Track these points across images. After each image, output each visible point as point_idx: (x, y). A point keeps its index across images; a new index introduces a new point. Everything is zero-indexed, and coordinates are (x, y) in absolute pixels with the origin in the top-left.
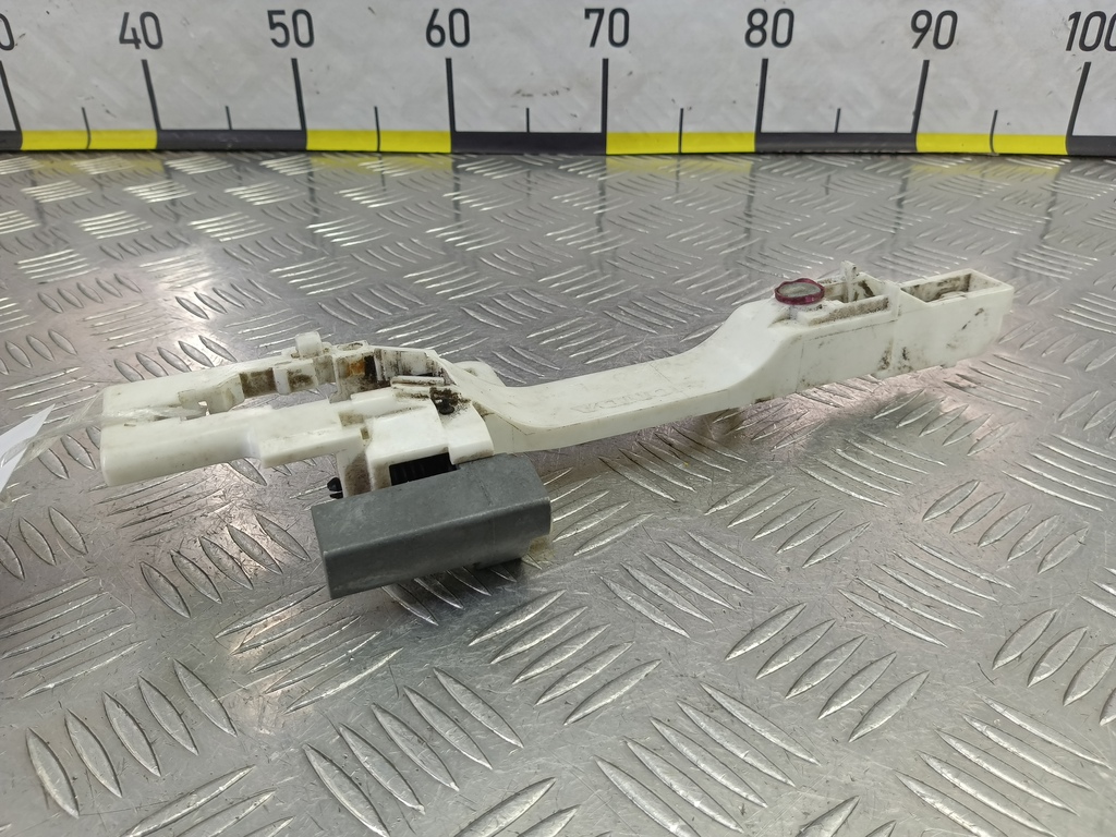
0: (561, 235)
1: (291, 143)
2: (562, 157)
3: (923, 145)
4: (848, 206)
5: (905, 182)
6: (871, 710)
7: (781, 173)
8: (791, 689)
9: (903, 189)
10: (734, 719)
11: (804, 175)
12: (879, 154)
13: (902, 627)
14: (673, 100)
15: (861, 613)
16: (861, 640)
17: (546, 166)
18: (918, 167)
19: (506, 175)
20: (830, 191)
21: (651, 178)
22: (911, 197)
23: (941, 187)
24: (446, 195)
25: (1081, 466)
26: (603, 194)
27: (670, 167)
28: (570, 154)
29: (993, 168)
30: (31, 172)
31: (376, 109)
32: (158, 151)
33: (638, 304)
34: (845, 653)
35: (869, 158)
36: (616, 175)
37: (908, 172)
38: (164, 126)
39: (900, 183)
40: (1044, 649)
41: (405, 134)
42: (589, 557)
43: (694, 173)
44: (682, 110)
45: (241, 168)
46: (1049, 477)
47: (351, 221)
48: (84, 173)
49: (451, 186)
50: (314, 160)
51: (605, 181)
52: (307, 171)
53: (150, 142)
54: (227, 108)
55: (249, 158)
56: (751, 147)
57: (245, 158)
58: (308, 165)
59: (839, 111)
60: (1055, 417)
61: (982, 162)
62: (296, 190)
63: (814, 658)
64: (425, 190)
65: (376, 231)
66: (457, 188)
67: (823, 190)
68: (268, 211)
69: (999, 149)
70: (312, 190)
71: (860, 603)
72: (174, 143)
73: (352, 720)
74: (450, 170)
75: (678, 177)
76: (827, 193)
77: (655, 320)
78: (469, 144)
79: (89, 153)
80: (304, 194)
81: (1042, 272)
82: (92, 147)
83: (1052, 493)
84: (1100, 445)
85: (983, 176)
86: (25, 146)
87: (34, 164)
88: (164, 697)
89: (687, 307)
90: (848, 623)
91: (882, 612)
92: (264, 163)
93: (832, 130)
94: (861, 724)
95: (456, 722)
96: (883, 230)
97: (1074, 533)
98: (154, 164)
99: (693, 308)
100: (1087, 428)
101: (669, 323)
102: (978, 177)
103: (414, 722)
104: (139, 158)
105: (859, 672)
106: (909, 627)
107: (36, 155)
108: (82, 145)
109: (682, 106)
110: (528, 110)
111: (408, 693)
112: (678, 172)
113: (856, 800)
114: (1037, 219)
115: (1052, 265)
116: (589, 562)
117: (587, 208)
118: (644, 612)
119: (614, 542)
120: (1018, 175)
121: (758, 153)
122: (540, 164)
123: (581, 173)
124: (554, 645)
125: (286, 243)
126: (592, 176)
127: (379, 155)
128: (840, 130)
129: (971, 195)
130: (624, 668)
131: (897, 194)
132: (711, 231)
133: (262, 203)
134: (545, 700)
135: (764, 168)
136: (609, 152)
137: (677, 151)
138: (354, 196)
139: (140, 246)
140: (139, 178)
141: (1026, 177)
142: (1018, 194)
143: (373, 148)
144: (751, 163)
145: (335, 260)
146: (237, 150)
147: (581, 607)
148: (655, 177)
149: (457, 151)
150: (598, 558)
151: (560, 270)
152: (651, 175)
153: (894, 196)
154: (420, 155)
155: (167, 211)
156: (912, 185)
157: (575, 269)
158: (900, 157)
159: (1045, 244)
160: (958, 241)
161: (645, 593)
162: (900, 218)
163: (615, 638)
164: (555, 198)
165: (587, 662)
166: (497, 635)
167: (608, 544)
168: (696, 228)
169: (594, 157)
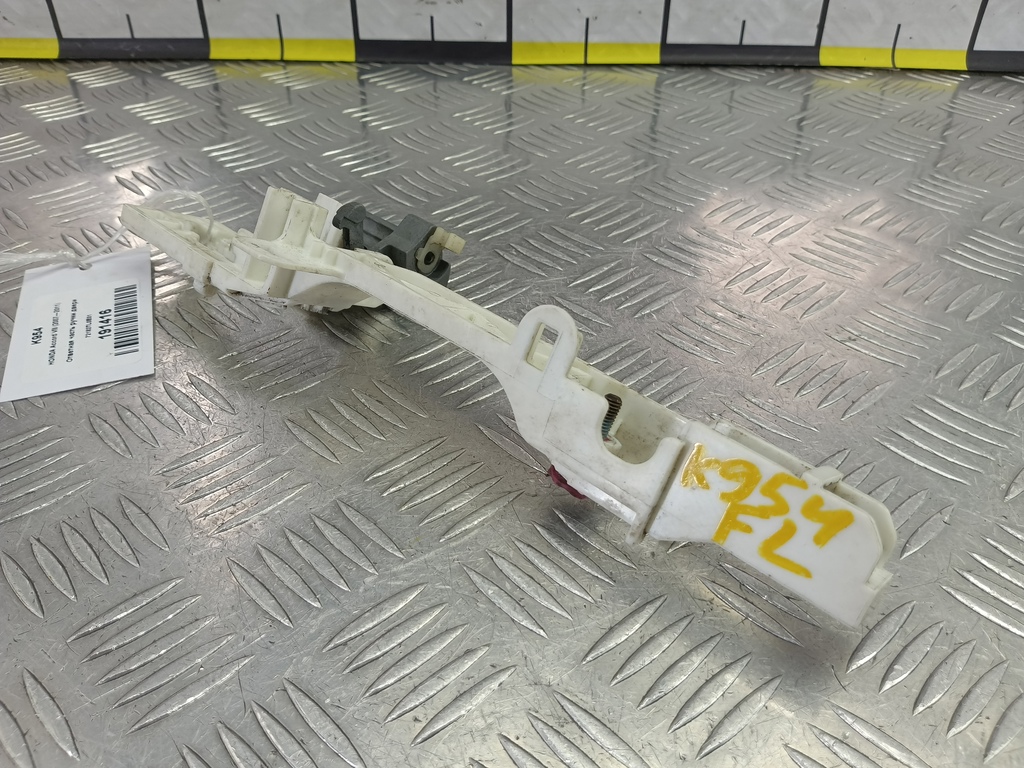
0: (459, 160)
1: (193, 52)
2: (467, 67)
3: (825, 59)
4: (748, 128)
5: (806, 99)
7: (685, 88)
8: (644, 698)
9: (804, 108)
10: (584, 735)
11: (707, 91)
12: (783, 67)
14: (578, 10)
17: (451, 77)
18: (822, 81)
19: (409, 88)
20: (734, 110)
21: (554, 93)
22: (809, 118)
23: (841, 106)
24: (346, 111)
25: (953, 433)
26: (508, 110)
27: (575, 80)
28: (475, 64)
29: (894, 83)
31: (278, 16)
32: (61, 60)
33: (531, 241)
35: (772, 71)
36: (520, 89)
37: (810, 88)
38: (66, 35)
39: (801, 101)
40: (900, 649)
41: (309, 43)
42: (454, 544)
43: (598, 87)
44: (587, 20)
45: (146, 82)
46: (920, 445)
47: (247, 142)
49: (355, 100)
50: (218, 70)
51: (509, 95)
52: (211, 84)
53: (53, 52)
54: (128, 16)
55: (152, 69)
56: (656, 58)
57: (147, 68)
58: (213, 75)
59: (744, 22)
60: (932, 375)
61: (884, 77)
62: (195, 107)
64: (325, 106)
65: (271, 154)
66: (364, 102)
67: (726, 109)
68: (163, 132)
69: (900, 64)
72: (78, 53)
73: (197, 740)
74: (355, 82)
75: (583, 92)
76: (730, 113)
77: (545, 261)
78: (374, 53)
81: (933, 206)
83: (922, 464)
84: (973, 408)
85: (883, 93)
88: (10, 713)
89: (578, 245)
90: (707, 618)
92: (166, 74)
93: (736, 42)
95: (301, 743)
96: (780, 155)
97: (940, 512)
98: (60, 75)
99: (584, 247)
100: (962, 388)
101: (559, 265)
102: (878, 95)
103: (259, 743)
104: (41, 69)
109: (586, 16)
110: (432, 18)
111: (256, 708)
112: (584, 85)
114: (933, 143)
115: (943, 197)
116: (454, 549)
117: (487, 128)
118: (506, 608)
119: (482, 524)
120: (918, 92)
121: (663, 65)
122: (445, 75)
123: (485, 86)
124: (410, 650)
125: (179, 168)
126: (498, 89)
127: (282, 64)
128: (745, 42)
129: (868, 115)
130: (477, 677)
131: (798, 114)
132: (611, 155)
133: (159, 122)
134: (394, 716)
135: (668, 82)
136: (514, 61)
137: (582, 61)
138: (253, 111)
139: (32, 173)
140: (37, 93)
141: (926, 95)
142: (916, 115)
143: (277, 56)
144: (656, 76)
145: (227, 189)
146: (140, 59)
147: (442, 604)
148: (559, 91)
149: (361, 60)
150: (465, 545)
151: (455, 201)
152: (555, 89)
153: (793, 116)
154: (324, 65)
155: (63, 132)
156: (813, 103)
157: (471, 199)
158: (803, 71)
159: (938, 172)
160: (852, 170)
161: (507, 585)
162: (799, 143)
163: (472, 640)
164: (457, 115)
165: (441, 669)
166: (352, 639)
167: (476, 527)
168: (595, 151)
169: (500, 67)
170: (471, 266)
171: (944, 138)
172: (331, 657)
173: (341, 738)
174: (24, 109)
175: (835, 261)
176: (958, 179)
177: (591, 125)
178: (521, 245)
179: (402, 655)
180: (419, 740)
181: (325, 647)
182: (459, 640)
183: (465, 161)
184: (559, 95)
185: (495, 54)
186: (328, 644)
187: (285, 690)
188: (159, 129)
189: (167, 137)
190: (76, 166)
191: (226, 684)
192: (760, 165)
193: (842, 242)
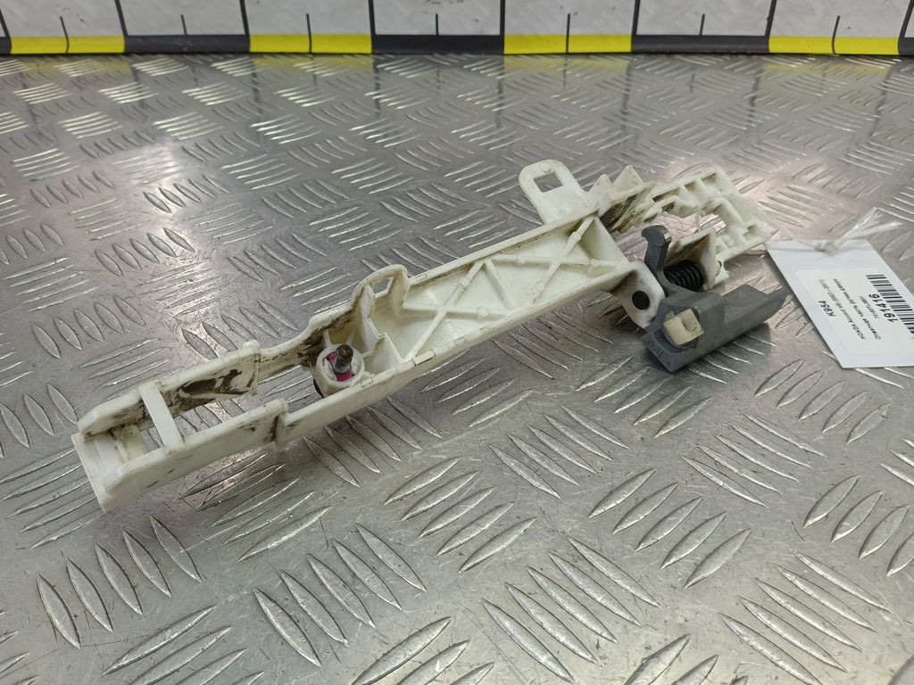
0: (464, 133)
1: (236, 46)
2: (466, 56)
3: (774, 47)
4: (709, 104)
5: (758, 80)
6: (703, 562)
7: (653, 72)
8: (640, 543)
9: (755, 88)
10: (594, 568)
11: (672, 74)
12: (737, 54)
13: (732, 490)
14: (562, 7)
15: (700, 478)
16: (698, 501)
17: (453, 65)
18: (770, 66)
19: (418, 75)
20: (694, 89)
21: (541, 77)
22: (761, 96)
23: (788, 86)
24: (367, 94)
26: (500, 92)
27: (560, 66)
28: (473, 54)
29: (833, 67)
30: (21, 74)
31: (307, 15)
32: (127, 53)
34: (686, 512)
35: (728, 58)
36: (512, 74)
37: (761, 71)
38: (130, 32)
39: (753, 82)
41: (332, 38)
43: (579, 72)
44: (569, 16)
45: (196, 70)
47: (287, 120)
48: (65, 76)
49: (372, 85)
50: (257, 61)
51: (502, 79)
52: (250, 73)
53: (120, 48)
54: (182, 16)
55: (202, 60)
56: (627, 47)
57: (198, 59)
58: (252, 66)
59: (704, 16)
61: (825, 62)
62: (241, 91)
63: (659, 517)
64: (349, 90)
65: (309, 129)
66: (378, 87)
67: (688, 88)
68: (218, 111)
69: (839, 50)
70: (256, 90)
71: (699, 468)
72: (140, 48)
74: (371, 70)
75: (565, 76)
76: (691, 91)
78: (387, 46)
79: (69, 56)
80: (248, 94)
81: (869, 168)
82: (70, 51)
85: (824, 76)
86: (14, 51)
87: (23, 67)
90: (689, 486)
91: (717, 476)
92: (215, 65)
93: (697, 32)
94: (695, 573)
96: (737, 127)
98: (123, 66)
102: (820, 77)
104: (110, 61)
105: (696, 529)
106: (737, 490)
107: (24, 58)
108: (63, 50)
109: (568, 12)
110: (436, 16)
112: (565, 71)
113: (687, 638)
114: (868, 117)
115: (878, 160)
116: (481, 432)
117: (486, 106)
118: (525, 476)
119: (502, 414)
120: (855, 74)
121: (634, 53)
122: (447, 64)
123: (482, 72)
124: (452, 504)
125: (234, 141)
126: (492, 74)
127: (311, 56)
128: (704, 33)
129: (813, 93)
130: (507, 524)
131: (751, 93)
132: (592, 127)
133: (213, 103)
134: (443, 551)
135: (638, 67)
136: (506, 52)
137: (564, 51)
138: (290, 95)
139: (113, 144)
140: (111, 80)
141: (862, 77)
142: (854, 93)
143: (306, 50)
144: (627, 62)
145: (275, 157)
146: (192, 53)
147: (474, 472)
148: (545, 76)
149: (377, 52)
150: (488, 429)
151: (462, 166)
152: (542, 74)
153: (748, 94)
154: (345, 56)
155: (134, 111)
156: (764, 84)
157: (476, 164)
158: (755, 57)
159: (873, 141)
160: (800, 139)
161: (525, 459)
162: (751, 116)
163: (501, 498)
164: (460, 96)
165: (478, 519)
166: (406, 496)
167: (497, 416)
168: (579, 124)
169: (493, 56)
170: (479, 218)
171: (878, 113)
172: (391, 509)
173: (404, 566)
174: (100, 94)
175: (787, 212)
176: (891, 146)
177: (574, 103)
178: (520, 201)
179: (446, 508)
180: (465, 568)
181: (386, 501)
182: (489, 498)
183: (470, 134)
184: (546, 79)
185: (490, 46)
186: (388, 499)
187: (358, 531)
188: (213, 108)
189: (221, 116)
190: (148, 138)
191: (311, 526)
192: (720, 135)
193: (793, 197)
